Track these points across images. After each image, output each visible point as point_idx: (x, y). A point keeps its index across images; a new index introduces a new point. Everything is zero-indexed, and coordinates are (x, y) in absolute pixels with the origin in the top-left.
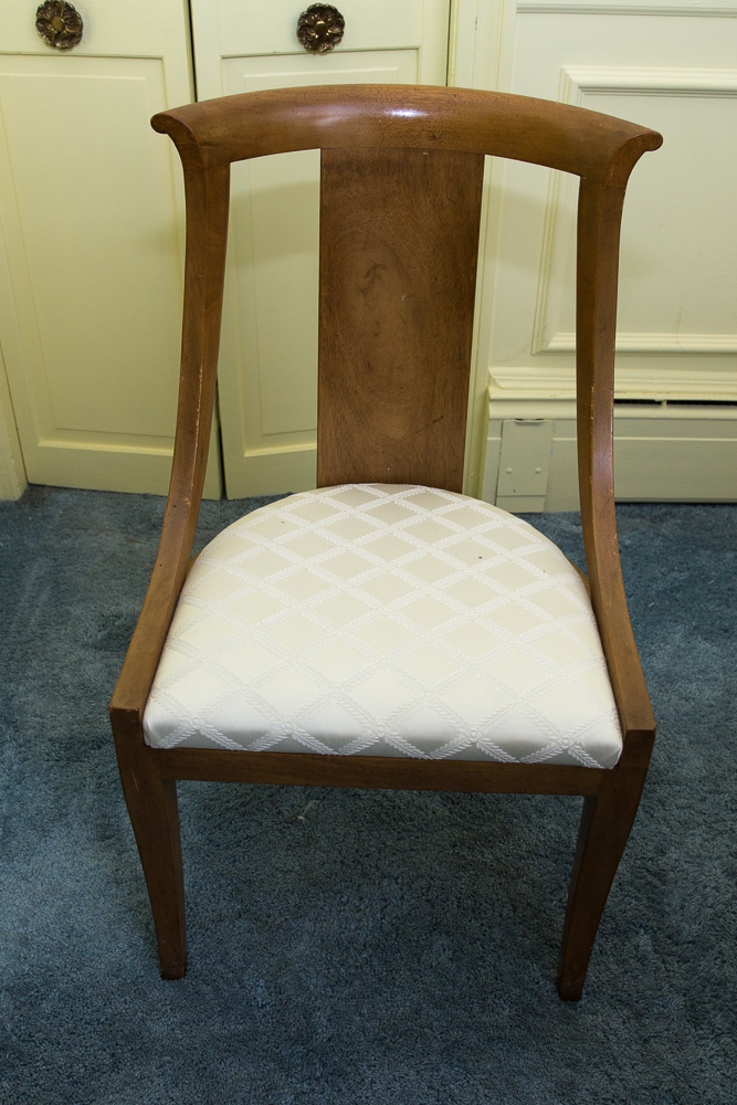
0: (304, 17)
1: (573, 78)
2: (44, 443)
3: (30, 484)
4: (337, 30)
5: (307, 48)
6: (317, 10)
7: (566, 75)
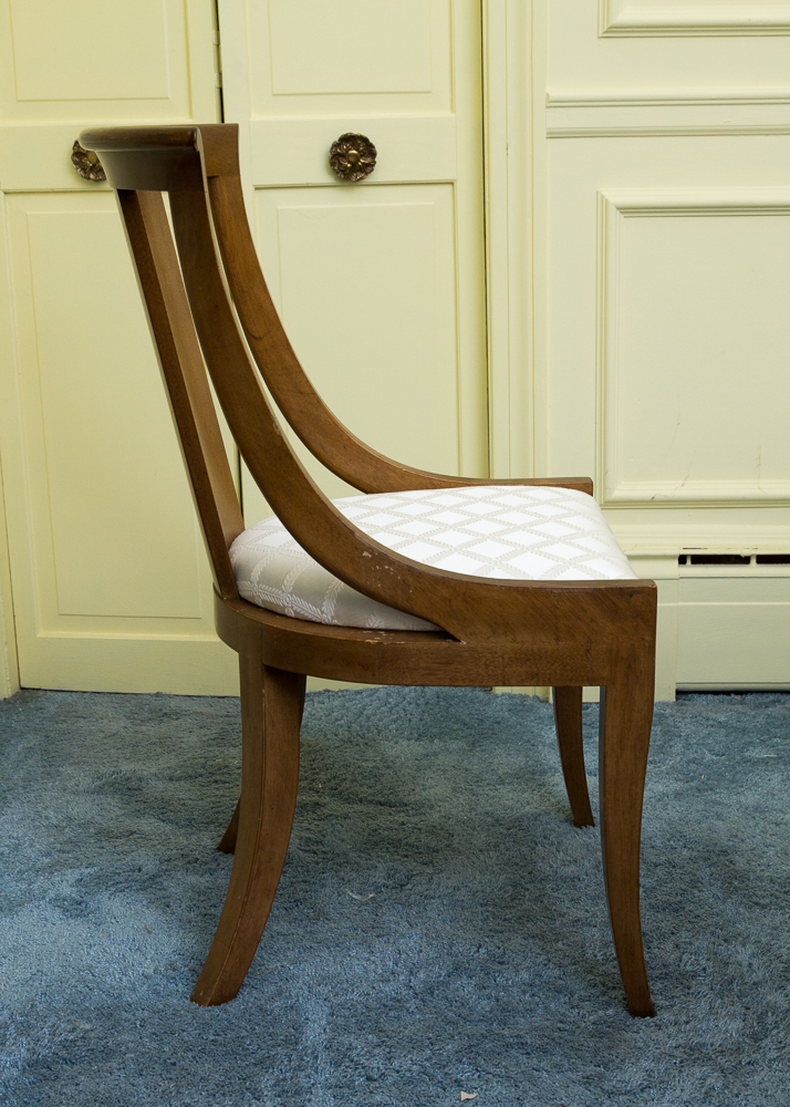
0: (336, 145)
1: (610, 199)
2: (42, 633)
3: (22, 689)
4: (368, 161)
5: (340, 178)
6: (349, 139)
7: (602, 196)
